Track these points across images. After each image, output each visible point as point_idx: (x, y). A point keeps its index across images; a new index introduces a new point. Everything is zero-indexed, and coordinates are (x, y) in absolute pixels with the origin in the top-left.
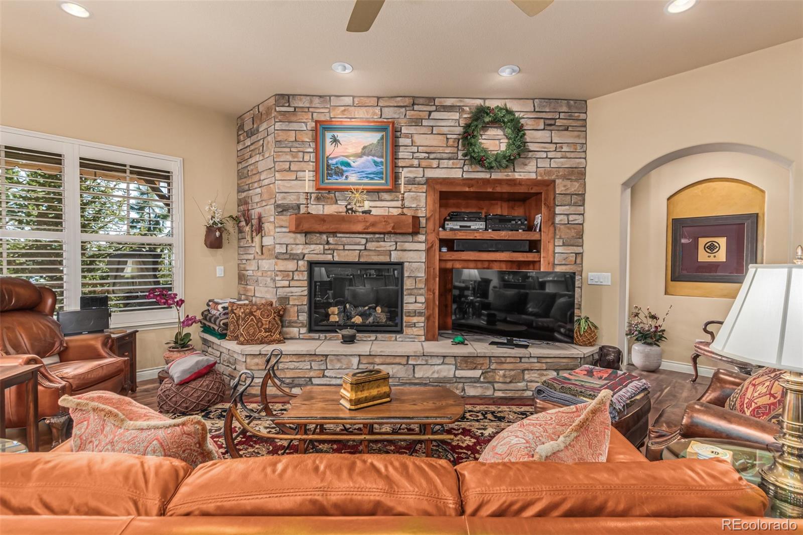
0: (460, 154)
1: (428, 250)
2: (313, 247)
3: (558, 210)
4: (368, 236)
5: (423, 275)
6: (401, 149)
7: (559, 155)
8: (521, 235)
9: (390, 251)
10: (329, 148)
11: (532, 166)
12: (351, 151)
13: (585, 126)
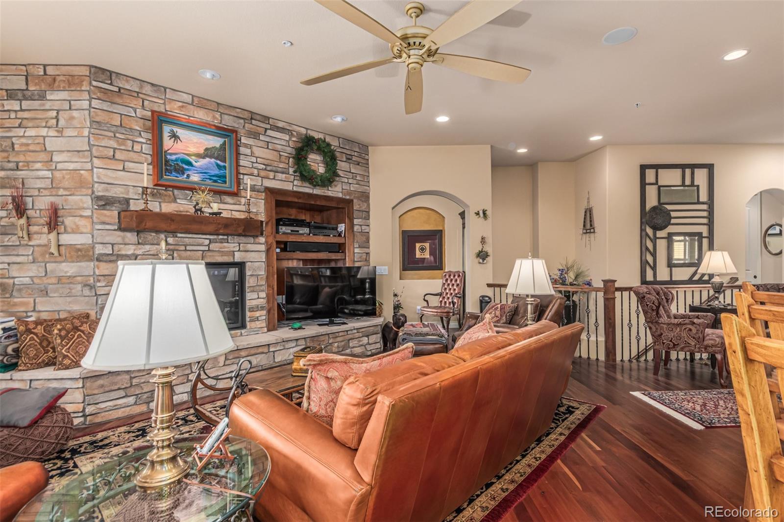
0: (291, 170)
1: (268, 251)
2: (147, 247)
3: (356, 221)
4: (211, 237)
5: (264, 273)
6: (242, 157)
7: (355, 182)
8: (332, 239)
9: (234, 251)
10: (168, 143)
11: (338, 188)
12: (193, 150)
13: (368, 164)
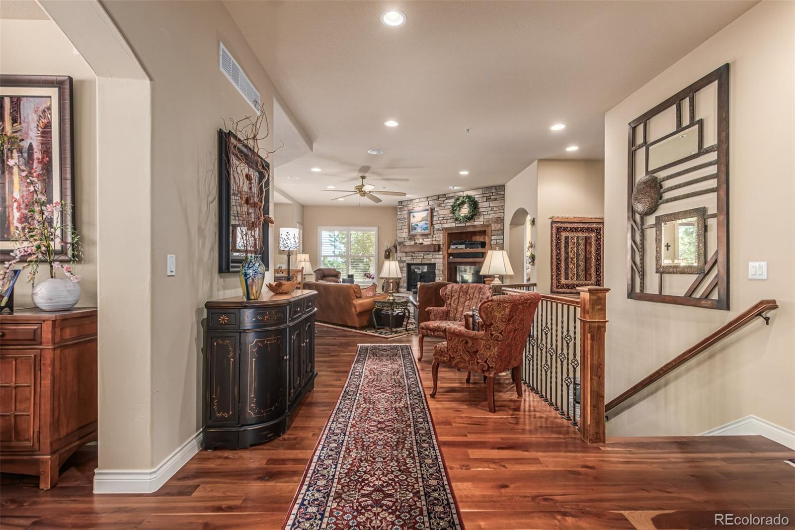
0: (451, 217)
1: (443, 258)
2: (408, 258)
4: (424, 253)
5: (442, 268)
6: (435, 217)
7: (492, 212)
8: (479, 250)
9: (431, 258)
10: (412, 220)
11: (482, 219)
12: (419, 220)
13: (504, 197)
